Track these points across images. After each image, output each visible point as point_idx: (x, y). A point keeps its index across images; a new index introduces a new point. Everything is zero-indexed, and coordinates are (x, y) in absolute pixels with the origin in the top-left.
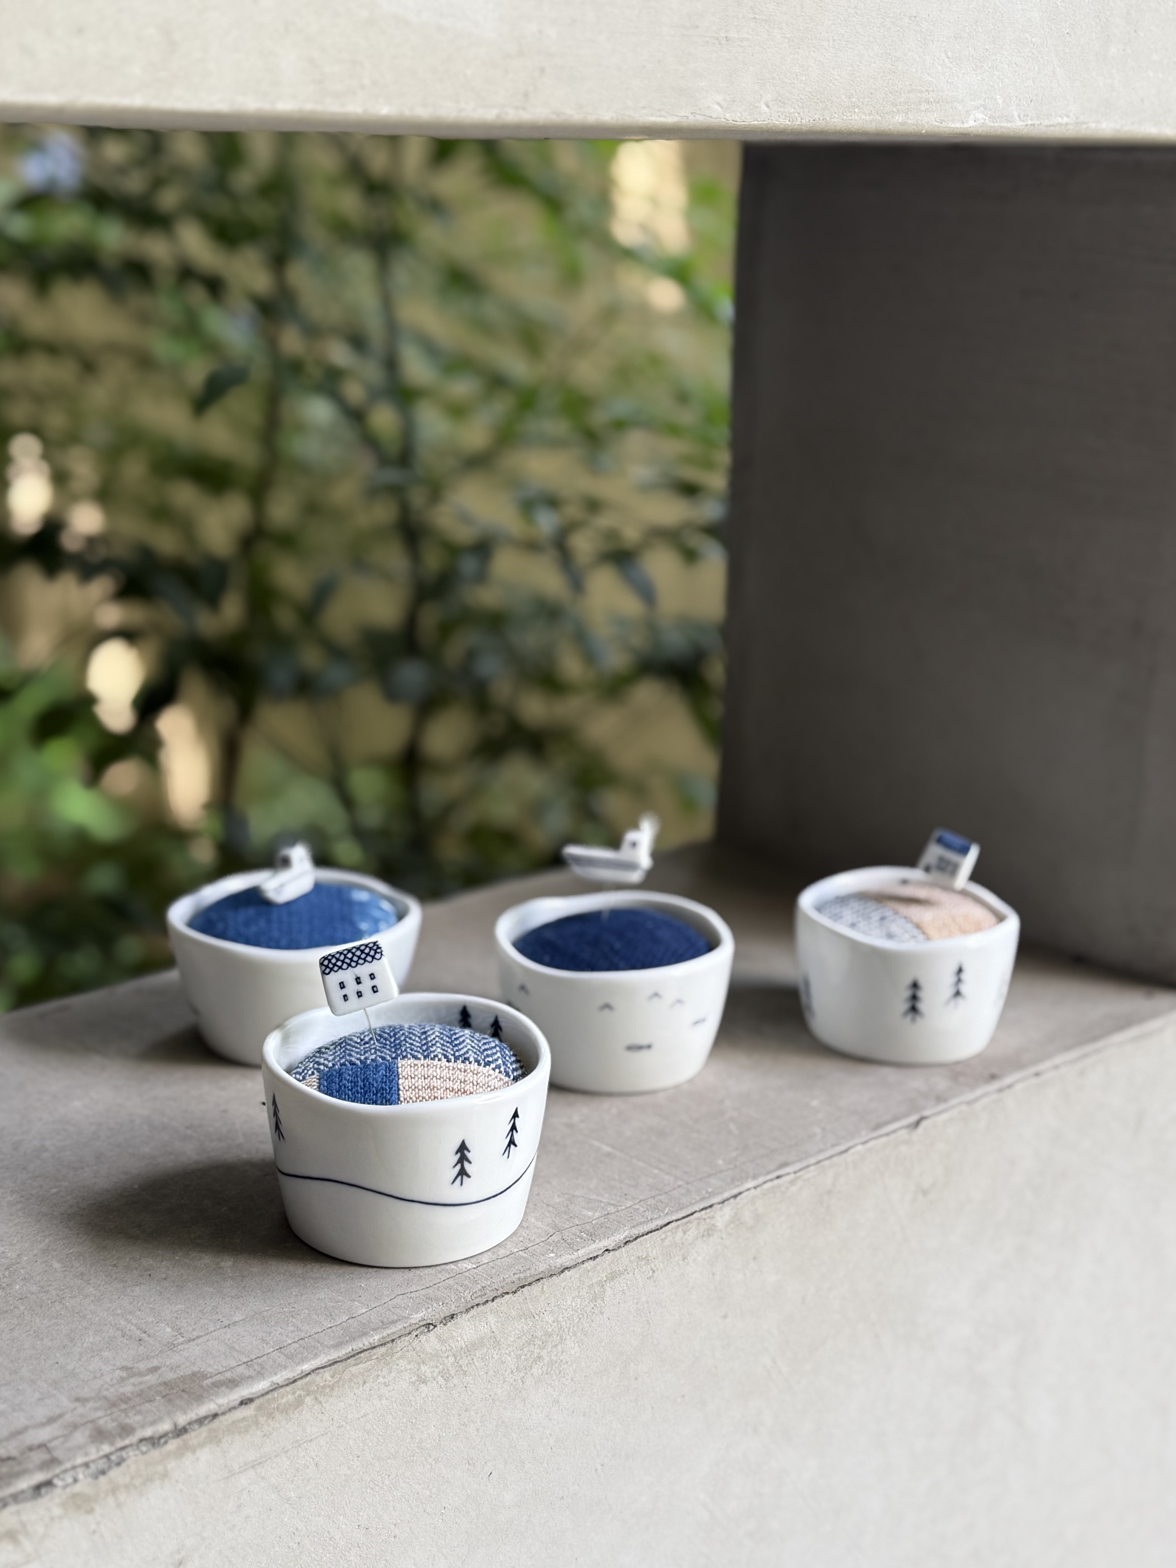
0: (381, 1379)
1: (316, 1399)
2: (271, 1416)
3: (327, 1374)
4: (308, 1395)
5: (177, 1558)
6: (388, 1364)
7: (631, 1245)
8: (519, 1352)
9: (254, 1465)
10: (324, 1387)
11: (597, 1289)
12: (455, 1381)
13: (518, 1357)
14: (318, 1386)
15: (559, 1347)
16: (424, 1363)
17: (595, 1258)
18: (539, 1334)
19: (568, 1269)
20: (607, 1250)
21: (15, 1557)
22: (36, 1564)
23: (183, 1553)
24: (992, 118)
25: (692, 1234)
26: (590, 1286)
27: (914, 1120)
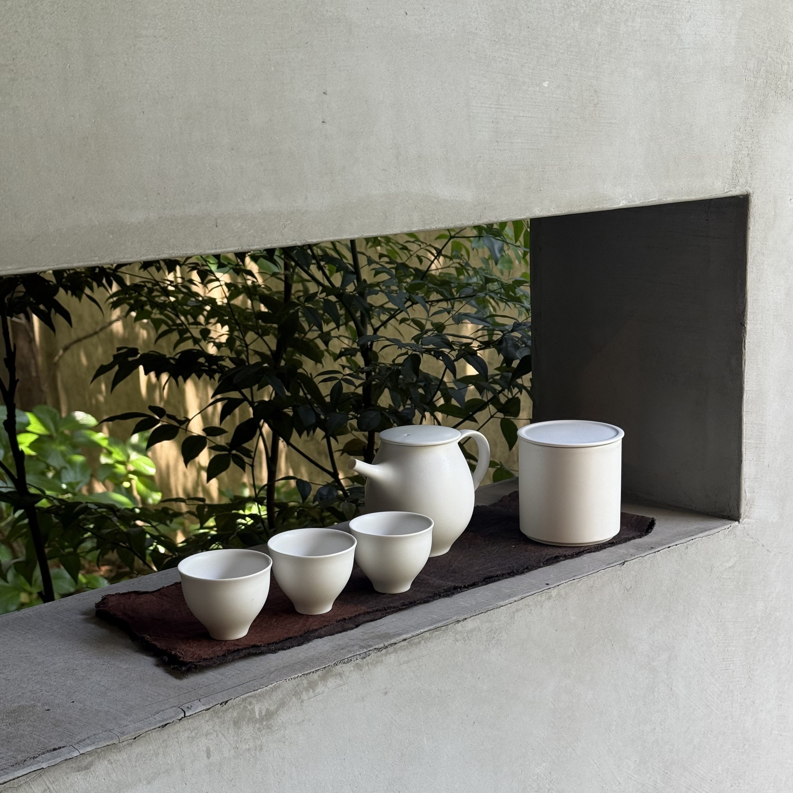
0: (444, 638)
1: (425, 642)
2: (411, 645)
3: (428, 634)
4: (423, 640)
5: (385, 691)
6: (446, 633)
7: (523, 600)
9: (407, 662)
10: (427, 638)
11: (512, 614)
12: (467, 642)
13: (487, 636)
14: (425, 637)
15: (500, 635)
16: (457, 634)
17: (511, 603)
18: (494, 629)
19: (502, 606)
20: (516, 601)
21: (341, 682)
22: (346, 686)
23: (387, 689)
24: (629, 202)
25: (544, 598)
26: (510, 613)
27: (622, 562)
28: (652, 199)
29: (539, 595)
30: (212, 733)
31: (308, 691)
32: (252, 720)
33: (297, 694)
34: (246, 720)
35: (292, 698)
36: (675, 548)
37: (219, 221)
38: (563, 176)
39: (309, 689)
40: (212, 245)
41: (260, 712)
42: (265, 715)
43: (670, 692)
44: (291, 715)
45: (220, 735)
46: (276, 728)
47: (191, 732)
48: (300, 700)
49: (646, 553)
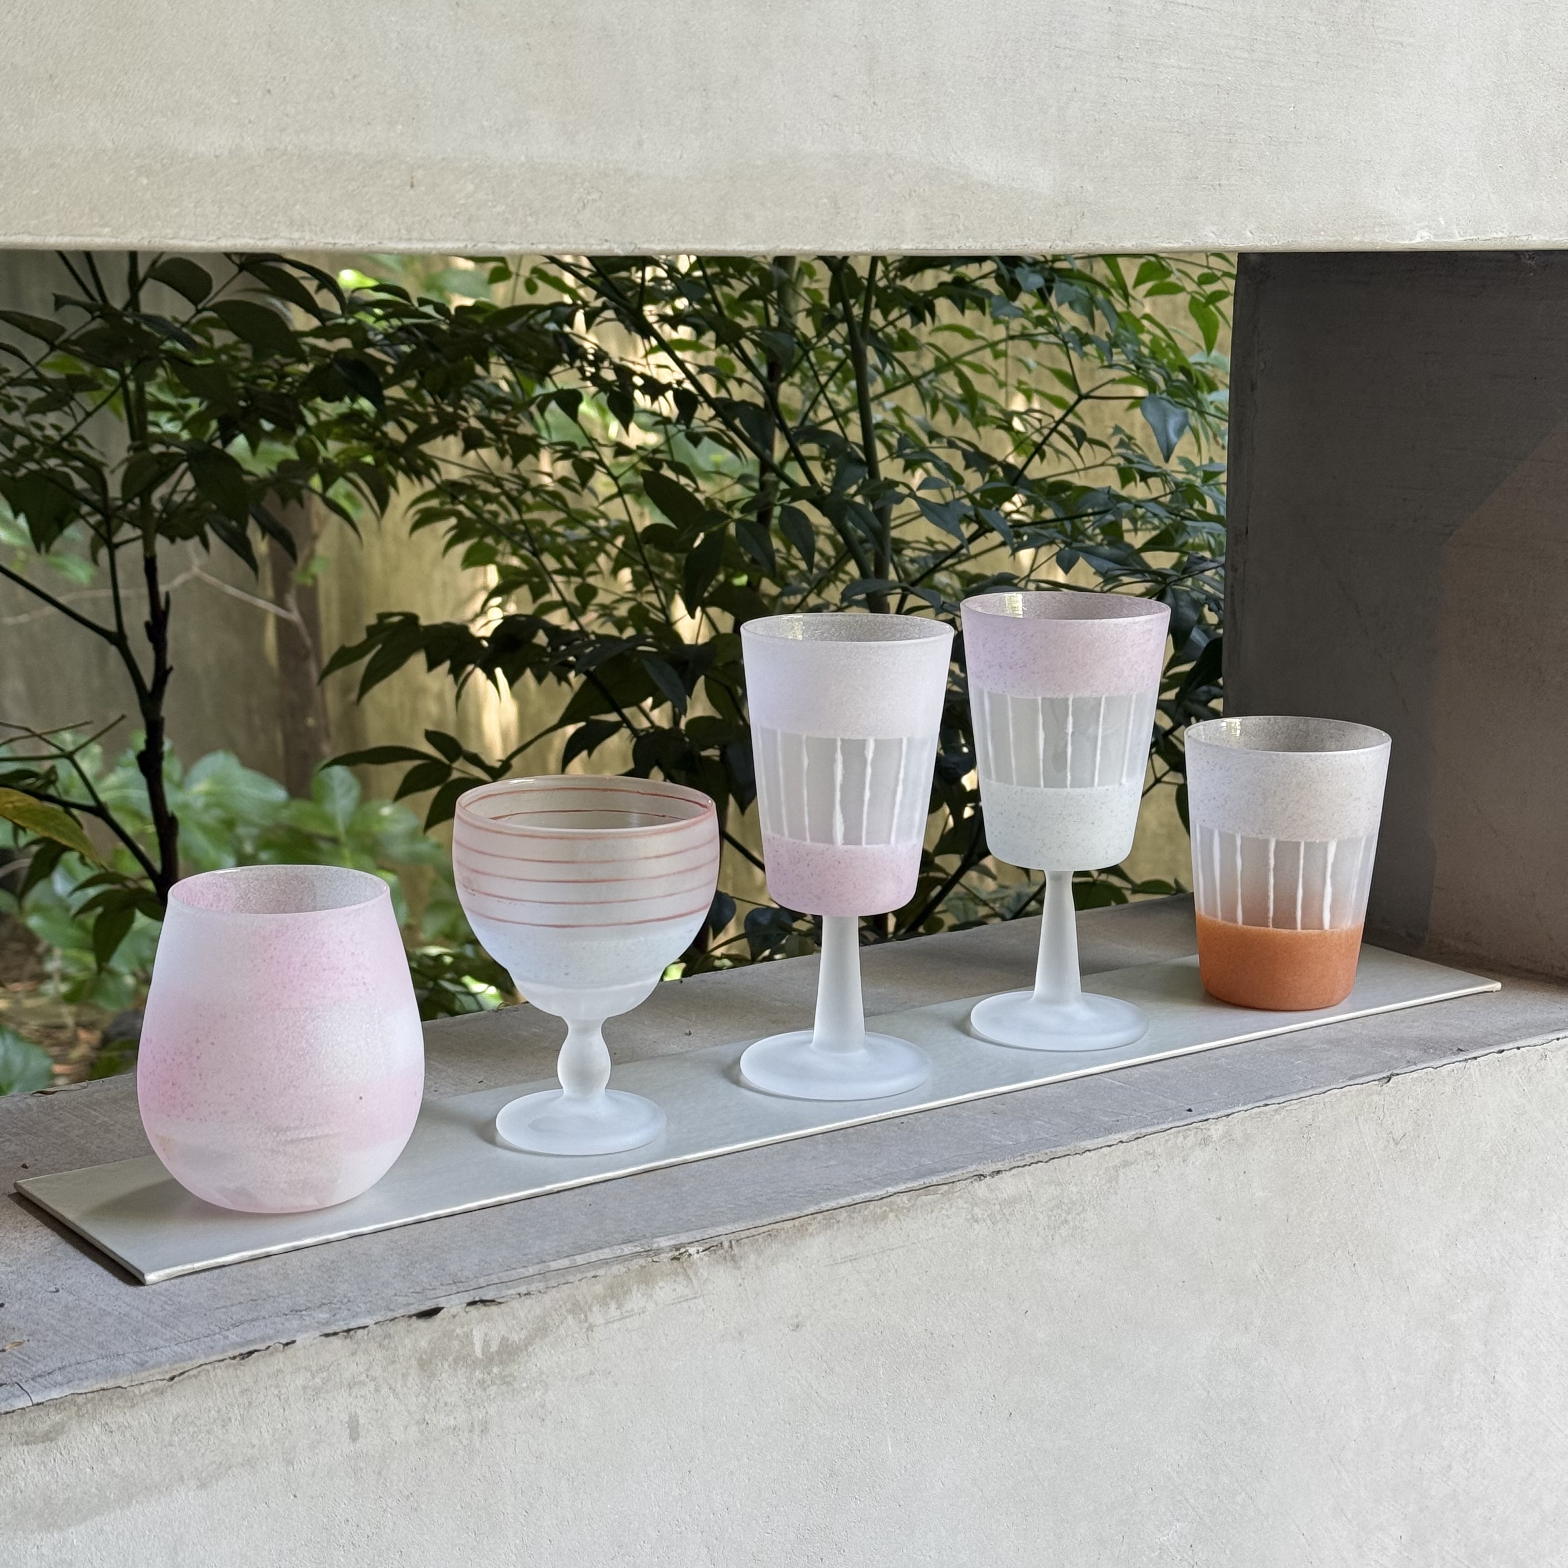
0: (944, 1212)
1: (897, 1216)
3: (905, 1197)
4: (891, 1211)
5: (796, 1321)
6: (949, 1200)
7: (1139, 1140)
8: (1050, 1213)
9: (853, 1259)
10: (903, 1208)
11: (1112, 1172)
12: (1000, 1225)
13: (1049, 1217)
14: (898, 1206)
15: (1082, 1216)
16: (976, 1204)
17: (1110, 1146)
18: (1066, 1201)
19: (1089, 1151)
20: (1121, 1142)
21: (687, 1291)
22: (700, 1300)
23: (800, 1318)
24: (1436, 235)
25: (1191, 1140)
26: (1107, 1169)
27: (1385, 1075)
28: (1495, 235)
29: (1179, 1132)
30: (363, 1384)
31: (607, 1304)
32: (464, 1359)
33: (577, 1308)
34: (451, 1359)
35: (566, 1318)
36: (1515, 1054)
37: (419, 174)
38: (1278, 158)
39: (608, 1299)
40: (399, 230)
41: (486, 1344)
42: (498, 1352)
43: (1491, 1386)
44: (562, 1358)
45: (385, 1390)
46: (524, 1385)
47: (313, 1377)
48: (586, 1325)
49: (1445, 1062)
